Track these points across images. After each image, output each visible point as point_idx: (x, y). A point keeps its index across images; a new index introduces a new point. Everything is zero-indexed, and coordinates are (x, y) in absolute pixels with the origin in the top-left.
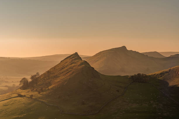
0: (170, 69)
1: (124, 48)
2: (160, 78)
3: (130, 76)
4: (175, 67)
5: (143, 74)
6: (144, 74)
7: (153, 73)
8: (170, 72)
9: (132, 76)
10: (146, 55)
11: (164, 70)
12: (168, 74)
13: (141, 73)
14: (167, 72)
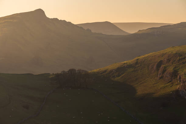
0: (138, 59)
1: (40, 12)
2: (117, 79)
3: (53, 74)
4: (147, 55)
5: (79, 70)
6: (83, 71)
7: (103, 69)
8: (137, 66)
9: (58, 75)
10: (88, 30)
11: (125, 62)
12: (132, 70)
13: (77, 68)
14: (130, 66)
